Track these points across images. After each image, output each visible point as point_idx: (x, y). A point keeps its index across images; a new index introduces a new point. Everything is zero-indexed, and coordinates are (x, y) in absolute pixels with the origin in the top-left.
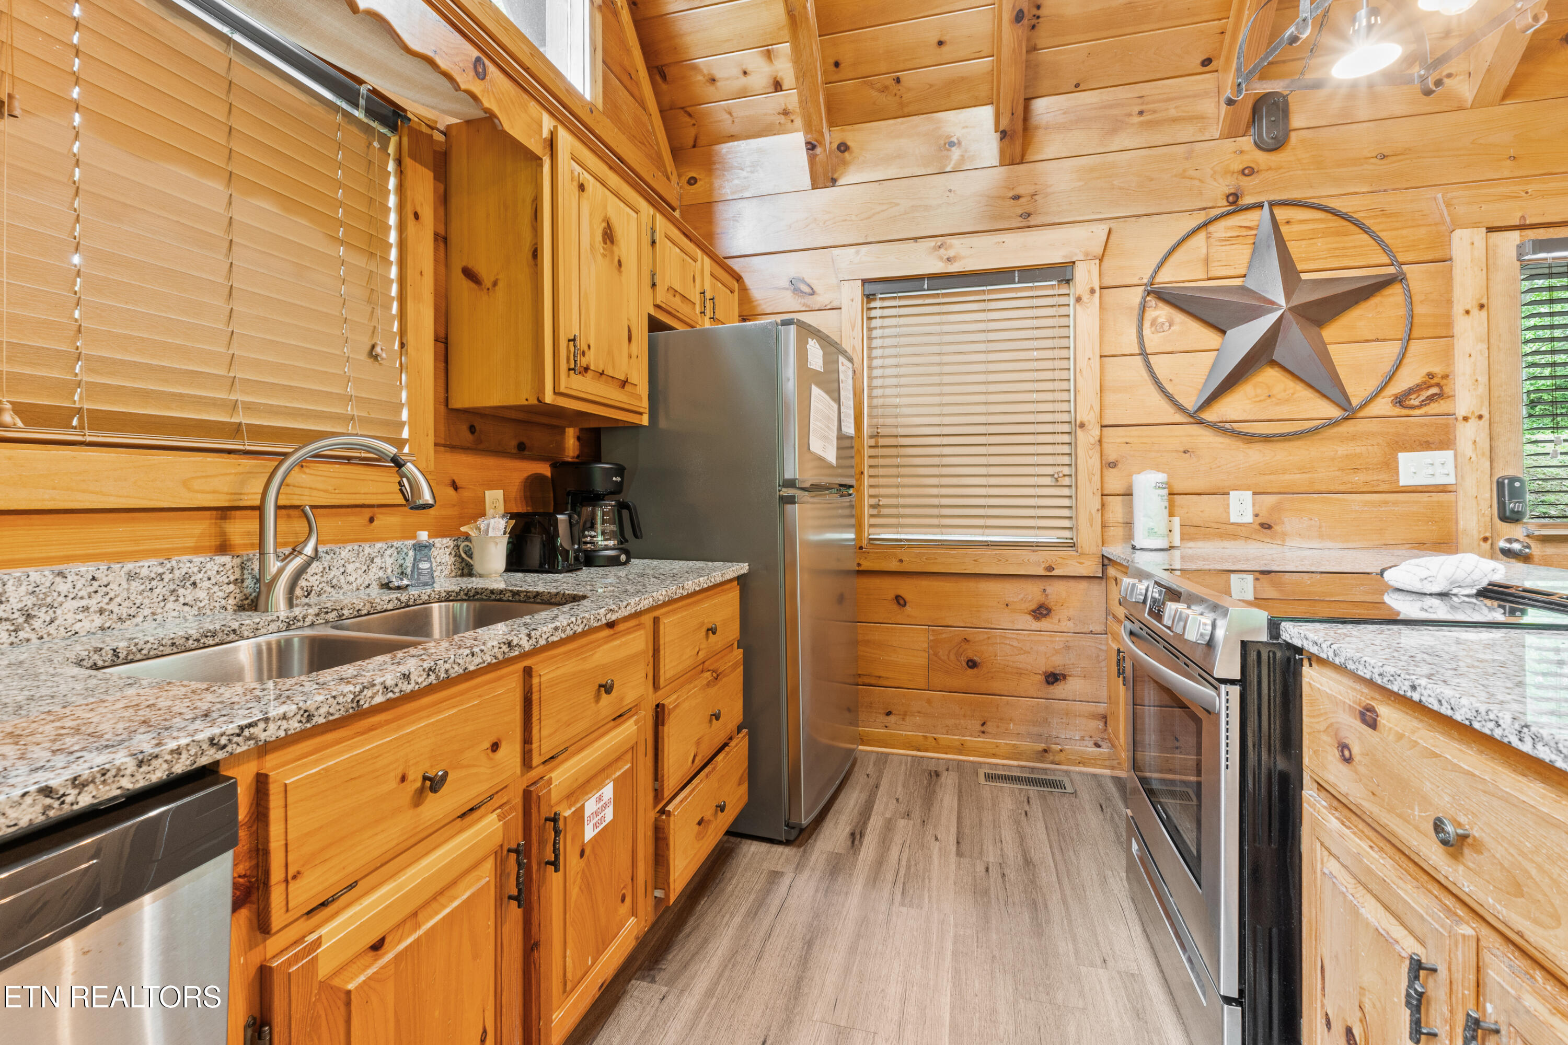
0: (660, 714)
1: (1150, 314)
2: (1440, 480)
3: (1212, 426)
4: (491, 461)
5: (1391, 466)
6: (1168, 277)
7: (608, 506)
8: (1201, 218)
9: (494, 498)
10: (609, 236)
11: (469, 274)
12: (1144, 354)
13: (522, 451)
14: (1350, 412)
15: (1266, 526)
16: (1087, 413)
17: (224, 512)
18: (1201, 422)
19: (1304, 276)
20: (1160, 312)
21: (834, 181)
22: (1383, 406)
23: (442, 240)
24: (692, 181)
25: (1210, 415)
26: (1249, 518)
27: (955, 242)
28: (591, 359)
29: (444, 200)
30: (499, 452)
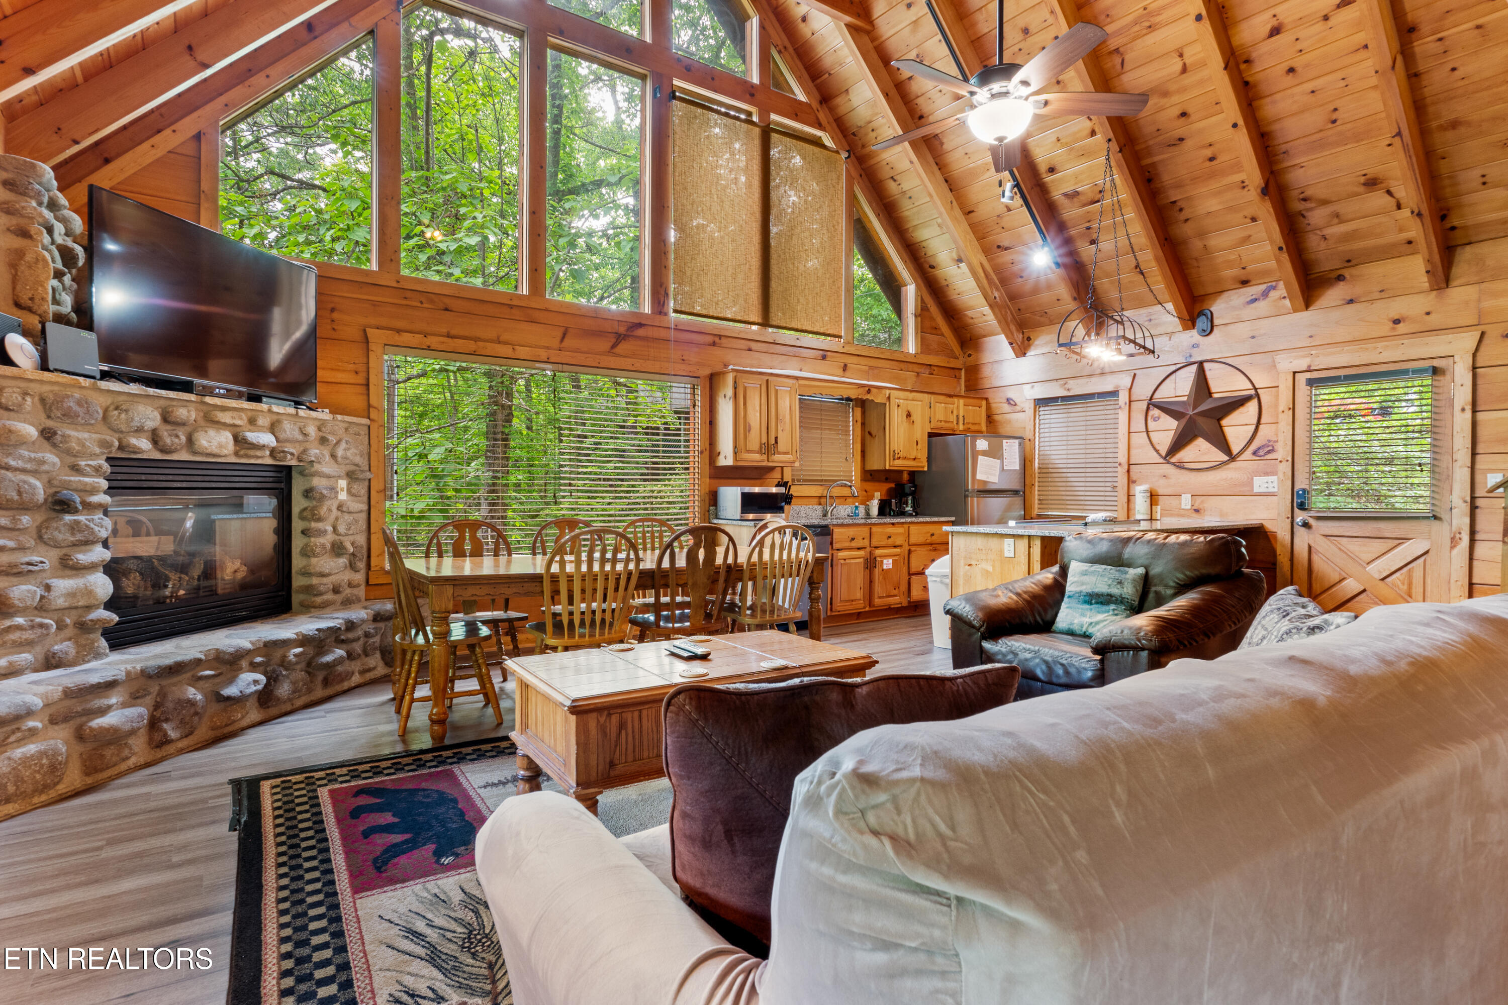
0: (910, 552)
1: (1151, 413)
2: (1271, 490)
3: (1173, 464)
4: (877, 484)
5: (1251, 483)
6: (1160, 396)
7: (910, 498)
8: (1173, 368)
9: (878, 495)
10: (909, 415)
11: (870, 433)
12: (1147, 432)
13: (887, 480)
14: (1232, 458)
15: (1197, 511)
16: (1122, 458)
17: (820, 497)
18: (1168, 463)
19: (1215, 396)
20: (1155, 412)
21: (1024, 354)
22: (1248, 454)
23: (863, 424)
24: (970, 355)
25: (1173, 460)
26: (1189, 507)
27: (1071, 382)
28: (901, 455)
29: (863, 413)
30: (879, 481)
